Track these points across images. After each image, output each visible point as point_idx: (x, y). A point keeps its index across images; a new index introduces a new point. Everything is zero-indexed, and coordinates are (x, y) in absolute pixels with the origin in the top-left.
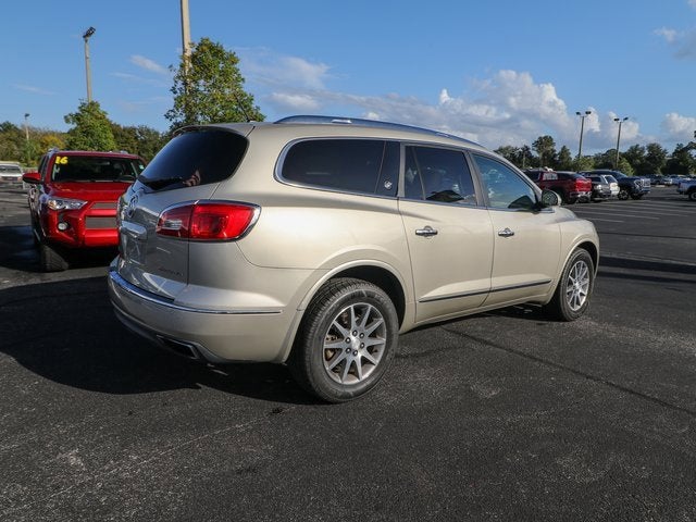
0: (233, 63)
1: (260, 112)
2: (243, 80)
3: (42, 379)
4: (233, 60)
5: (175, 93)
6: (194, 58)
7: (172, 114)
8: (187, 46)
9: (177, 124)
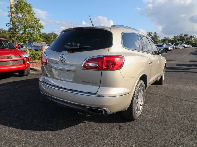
0: (31, 8)
1: (42, 25)
2: (35, 14)
3: (19, 130)
4: (30, 7)
5: (9, 17)
6: (16, 6)
7: (9, 24)
8: (11, 3)
9: (11, 28)
